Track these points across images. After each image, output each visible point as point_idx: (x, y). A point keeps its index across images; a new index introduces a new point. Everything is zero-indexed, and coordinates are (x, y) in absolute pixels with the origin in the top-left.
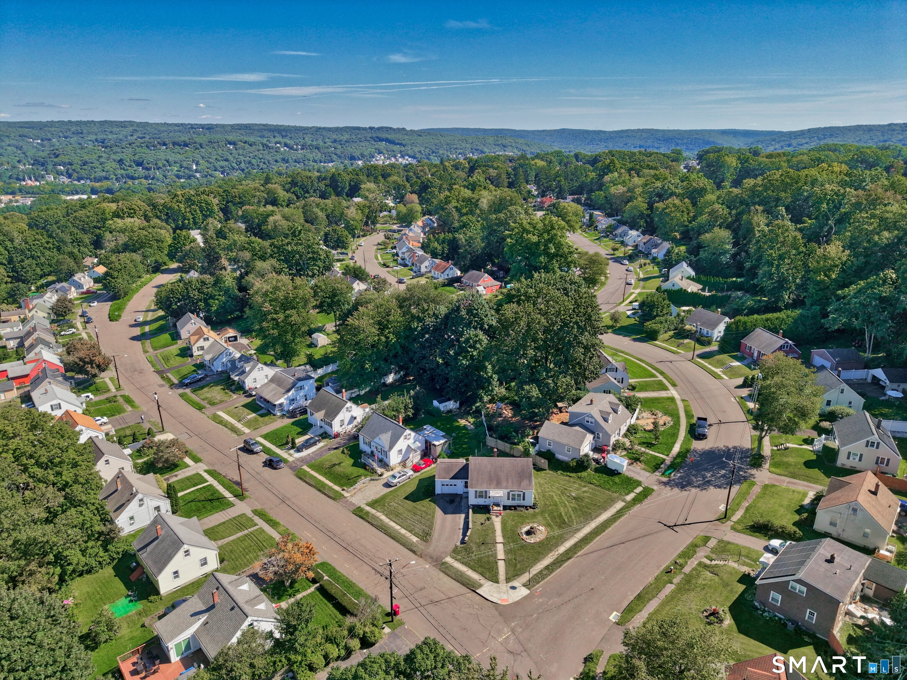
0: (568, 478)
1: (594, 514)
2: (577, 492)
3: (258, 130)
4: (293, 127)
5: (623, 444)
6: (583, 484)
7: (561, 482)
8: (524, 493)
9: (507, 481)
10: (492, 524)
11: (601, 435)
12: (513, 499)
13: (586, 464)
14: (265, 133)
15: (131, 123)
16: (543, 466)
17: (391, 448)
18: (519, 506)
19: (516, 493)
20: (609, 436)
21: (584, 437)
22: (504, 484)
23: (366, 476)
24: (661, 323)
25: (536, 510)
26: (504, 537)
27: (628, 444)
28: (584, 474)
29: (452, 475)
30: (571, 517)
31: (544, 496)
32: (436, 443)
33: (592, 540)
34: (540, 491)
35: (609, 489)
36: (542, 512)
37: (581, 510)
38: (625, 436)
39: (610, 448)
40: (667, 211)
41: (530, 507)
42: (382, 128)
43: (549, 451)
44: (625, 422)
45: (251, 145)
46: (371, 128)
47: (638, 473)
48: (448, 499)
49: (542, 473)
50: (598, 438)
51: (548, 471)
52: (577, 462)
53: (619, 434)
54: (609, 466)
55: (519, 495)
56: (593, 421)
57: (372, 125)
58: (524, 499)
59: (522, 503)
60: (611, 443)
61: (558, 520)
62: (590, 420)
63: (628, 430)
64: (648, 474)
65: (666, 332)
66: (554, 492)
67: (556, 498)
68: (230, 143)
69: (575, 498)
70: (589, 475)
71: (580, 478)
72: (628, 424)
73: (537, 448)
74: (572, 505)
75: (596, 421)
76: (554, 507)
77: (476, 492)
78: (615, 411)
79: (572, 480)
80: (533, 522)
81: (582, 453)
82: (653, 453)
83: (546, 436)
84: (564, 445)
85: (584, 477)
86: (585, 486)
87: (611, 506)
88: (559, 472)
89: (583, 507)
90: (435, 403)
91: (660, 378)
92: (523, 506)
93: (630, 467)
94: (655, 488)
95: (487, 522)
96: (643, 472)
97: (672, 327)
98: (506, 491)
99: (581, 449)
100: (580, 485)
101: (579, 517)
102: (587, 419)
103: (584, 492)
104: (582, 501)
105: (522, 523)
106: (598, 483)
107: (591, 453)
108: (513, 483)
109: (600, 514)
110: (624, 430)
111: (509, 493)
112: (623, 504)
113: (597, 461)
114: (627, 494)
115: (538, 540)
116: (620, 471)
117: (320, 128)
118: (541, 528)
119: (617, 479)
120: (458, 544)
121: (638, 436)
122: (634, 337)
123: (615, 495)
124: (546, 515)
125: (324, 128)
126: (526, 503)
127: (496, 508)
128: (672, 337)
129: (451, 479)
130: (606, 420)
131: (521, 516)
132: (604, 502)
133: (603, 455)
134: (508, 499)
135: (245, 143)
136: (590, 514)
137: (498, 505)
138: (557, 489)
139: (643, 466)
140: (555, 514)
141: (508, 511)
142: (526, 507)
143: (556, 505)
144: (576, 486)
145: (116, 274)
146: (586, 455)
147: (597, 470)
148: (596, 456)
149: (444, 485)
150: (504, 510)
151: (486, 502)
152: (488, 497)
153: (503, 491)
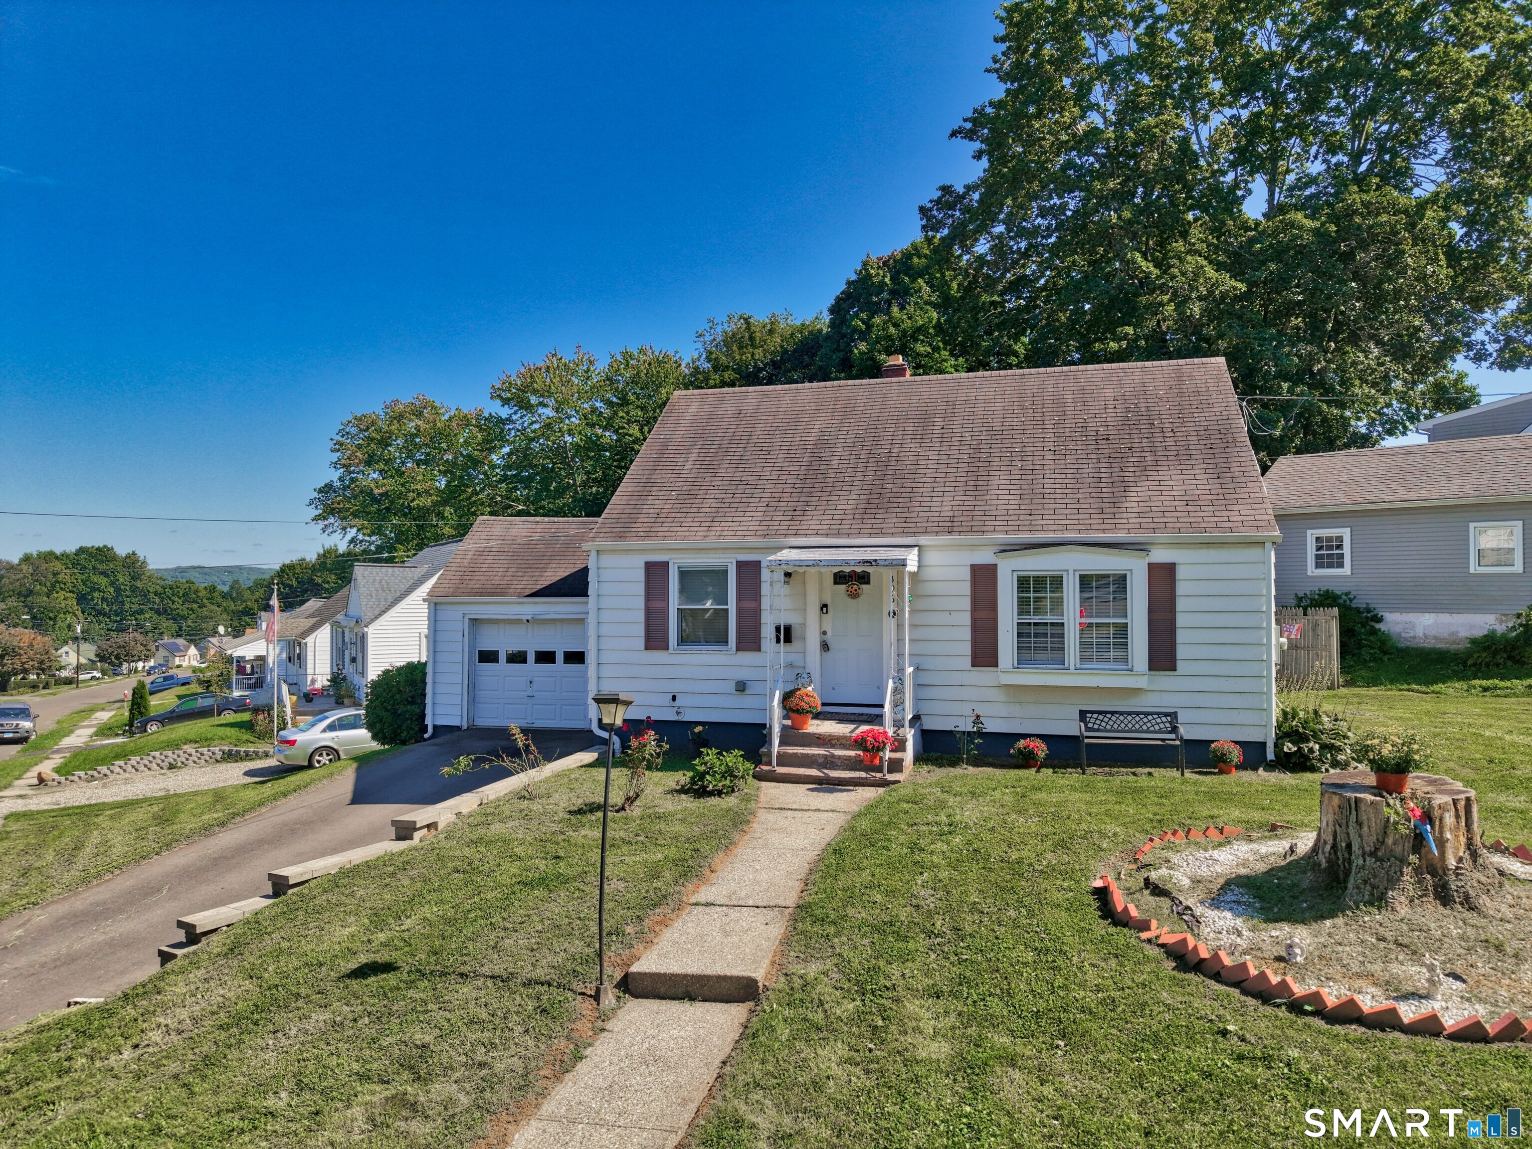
19: (1070, 566)
77: (656, 575)
98: (954, 560)
108: (1032, 494)
111: (983, 573)
149: (488, 657)
150: (918, 759)
151: (741, 687)
152: (768, 632)
153: (932, 558)
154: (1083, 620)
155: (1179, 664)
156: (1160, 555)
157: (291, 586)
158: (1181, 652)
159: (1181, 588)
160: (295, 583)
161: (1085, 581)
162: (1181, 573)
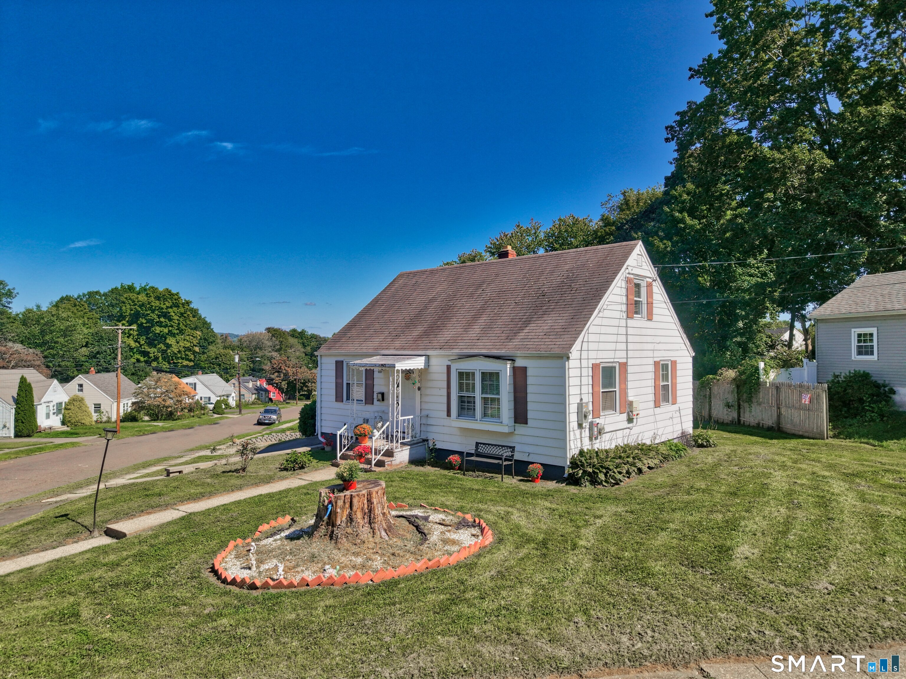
19: (478, 366)
151: (366, 421)
154: (484, 396)
155: (529, 421)
156: (520, 363)
158: (530, 415)
159: (530, 381)
161: (484, 376)
162: (529, 373)
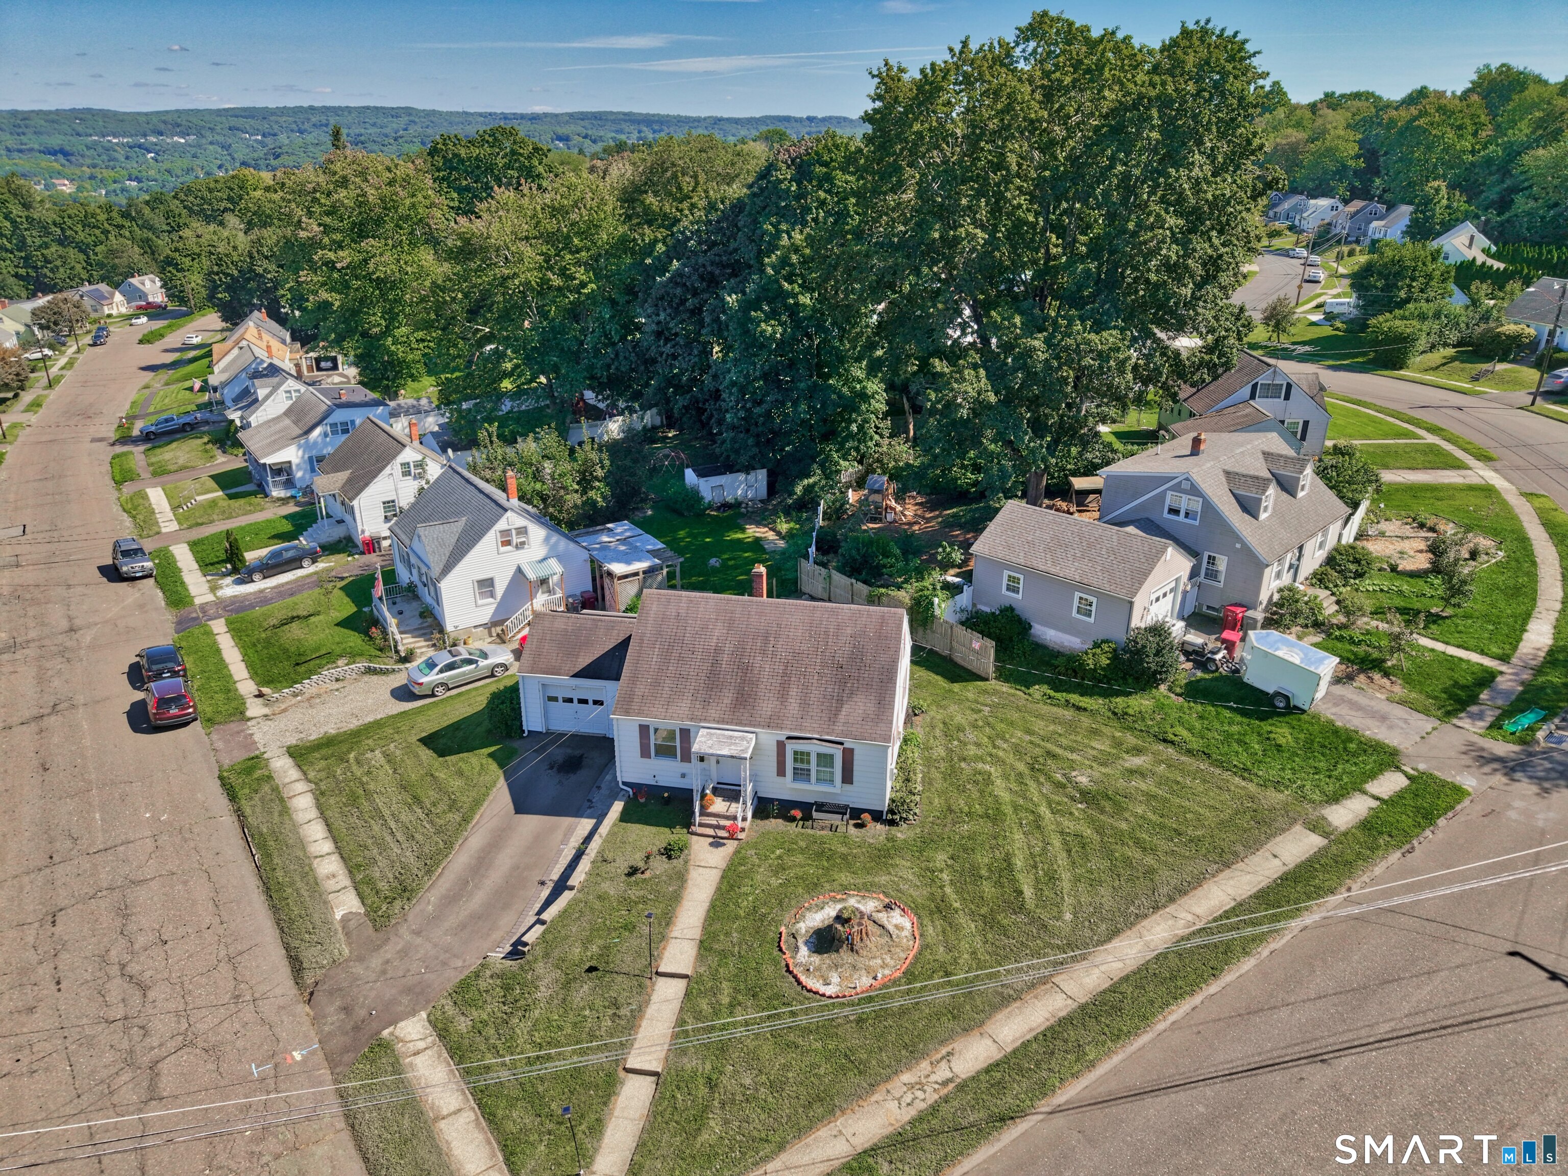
0: (1068, 714)
1: (1166, 878)
2: (1099, 771)
3: (614, 121)
4: (675, 117)
5: (1314, 607)
6: (1131, 740)
7: (1039, 726)
8: (848, 755)
9: (783, 695)
10: (681, 878)
11: (1222, 564)
12: (801, 774)
13: (1151, 663)
14: (624, 126)
15: (408, 111)
16: (972, 662)
17: (447, 568)
18: (821, 807)
19: (814, 748)
20: (1260, 566)
21: (1153, 559)
22: (767, 706)
23: (353, 656)
24: (1423, 317)
25: (901, 833)
26: (705, 946)
27: (1329, 608)
28: (1139, 703)
29: (584, 661)
30: (1052, 878)
31: (951, 774)
32: (618, 568)
33: (1145, 1019)
34: (940, 752)
35: (1245, 772)
36: (926, 843)
37: (1109, 854)
38: (1319, 579)
39: (1259, 615)
40: (1422, 122)
41: (877, 816)
42: (830, 118)
43: (1009, 611)
44: (1324, 529)
45: (594, 142)
46: (810, 119)
47: (1383, 718)
48: (558, 753)
49: (970, 690)
50: (1212, 575)
51: (993, 684)
52: (1115, 656)
53: (1295, 569)
54: (1252, 677)
55: (825, 760)
56: (1196, 505)
57: (812, 114)
58: (848, 777)
59: (836, 792)
60: (1264, 597)
61: (988, 889)
62: (1185, 502)
63: (1330, 561)
64: (1426, 724)
65: (1433, 347)
66: (998, 761)
67: (1001, 789)
68: (560, 139)
69: (1086, 796)
70: (1160, 707)
71: (1119, 716)
72: (1331, 543)
73: (964, 599)
74: (1069, 825)
75: (1208, 505)
76: (987, 827)
77: (644, 730)
78: (1288, 487)
79: (1086, 721)
80: (866, 889)
81: (1138, 621)
82: (1439, 647)
83: (1001, 553)
84: (1068, 586)
85: (1141, 716)
86: (1138, 751)
87: (1254, 846)
88: (1038, 691)
89: (1120, 836)
90: (690, 475)
91: (1431, 439)
92: (839, 810)
93: (1339, 690)
94: (1468, 782)
95: (660, 865)
96: (1400, 712)
97: (1454, 337)
98: (769, 738)
99: (1139, 601)
100: (1118, 744)
101: (1094, 883)
102: (1170, 499)
103: (1132, 772)
104: (1119, 809)
105: (813, 887)
106: (1195, 744)
107: (1178, 628)
108: (804, 704)
109: (1198, 881)
110: (1313, 559)
111: (781, 746)
112: (1315, 841)
113: (1198, 657)
114: (1335, 799)
115: (864, 981)
116: (1299, 700)
117: (720, 120)
118: (897, 920)
119: (1283, 733)
120: (497, 955)
121: (1367, 584)
122: (1331, 363)
123: (1275, 797)
124: (941, 858)
125: (728, 120)
126: (854, 796)
127: (719, 805)
128: (1453, 359)
129: (576, 676)
130: (1249, 507)
131: (822, 854)
132: (1223, 825)
133: (1227, 634)
134: (781, 772)
135: (585, 137)
136: (1150, 872)
137: (731, 793)
138: (1017, 750)
139: (1399, 690)
140: (982, 859)
141: (775, 825)
142: (856, 813)
143: (995, 816)
144: (1102, 745)
145: (187, 261)
146: (1158, 630)
147: (1193, 691)
148: (1196, 639)
149: (554, 699)
150: (755, 816)
151: (683, 776)
152: (694, 758)
153: (761, 736)
154: (818, 769)
155: (853, 782)
156: (847, 745)
157: (232, 276)
158: (854, 778)
159: (856, 757)
160: (236, 273)
161: (819, 755)
162: (856, 752)
